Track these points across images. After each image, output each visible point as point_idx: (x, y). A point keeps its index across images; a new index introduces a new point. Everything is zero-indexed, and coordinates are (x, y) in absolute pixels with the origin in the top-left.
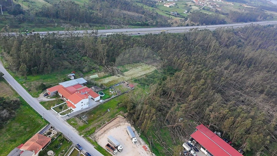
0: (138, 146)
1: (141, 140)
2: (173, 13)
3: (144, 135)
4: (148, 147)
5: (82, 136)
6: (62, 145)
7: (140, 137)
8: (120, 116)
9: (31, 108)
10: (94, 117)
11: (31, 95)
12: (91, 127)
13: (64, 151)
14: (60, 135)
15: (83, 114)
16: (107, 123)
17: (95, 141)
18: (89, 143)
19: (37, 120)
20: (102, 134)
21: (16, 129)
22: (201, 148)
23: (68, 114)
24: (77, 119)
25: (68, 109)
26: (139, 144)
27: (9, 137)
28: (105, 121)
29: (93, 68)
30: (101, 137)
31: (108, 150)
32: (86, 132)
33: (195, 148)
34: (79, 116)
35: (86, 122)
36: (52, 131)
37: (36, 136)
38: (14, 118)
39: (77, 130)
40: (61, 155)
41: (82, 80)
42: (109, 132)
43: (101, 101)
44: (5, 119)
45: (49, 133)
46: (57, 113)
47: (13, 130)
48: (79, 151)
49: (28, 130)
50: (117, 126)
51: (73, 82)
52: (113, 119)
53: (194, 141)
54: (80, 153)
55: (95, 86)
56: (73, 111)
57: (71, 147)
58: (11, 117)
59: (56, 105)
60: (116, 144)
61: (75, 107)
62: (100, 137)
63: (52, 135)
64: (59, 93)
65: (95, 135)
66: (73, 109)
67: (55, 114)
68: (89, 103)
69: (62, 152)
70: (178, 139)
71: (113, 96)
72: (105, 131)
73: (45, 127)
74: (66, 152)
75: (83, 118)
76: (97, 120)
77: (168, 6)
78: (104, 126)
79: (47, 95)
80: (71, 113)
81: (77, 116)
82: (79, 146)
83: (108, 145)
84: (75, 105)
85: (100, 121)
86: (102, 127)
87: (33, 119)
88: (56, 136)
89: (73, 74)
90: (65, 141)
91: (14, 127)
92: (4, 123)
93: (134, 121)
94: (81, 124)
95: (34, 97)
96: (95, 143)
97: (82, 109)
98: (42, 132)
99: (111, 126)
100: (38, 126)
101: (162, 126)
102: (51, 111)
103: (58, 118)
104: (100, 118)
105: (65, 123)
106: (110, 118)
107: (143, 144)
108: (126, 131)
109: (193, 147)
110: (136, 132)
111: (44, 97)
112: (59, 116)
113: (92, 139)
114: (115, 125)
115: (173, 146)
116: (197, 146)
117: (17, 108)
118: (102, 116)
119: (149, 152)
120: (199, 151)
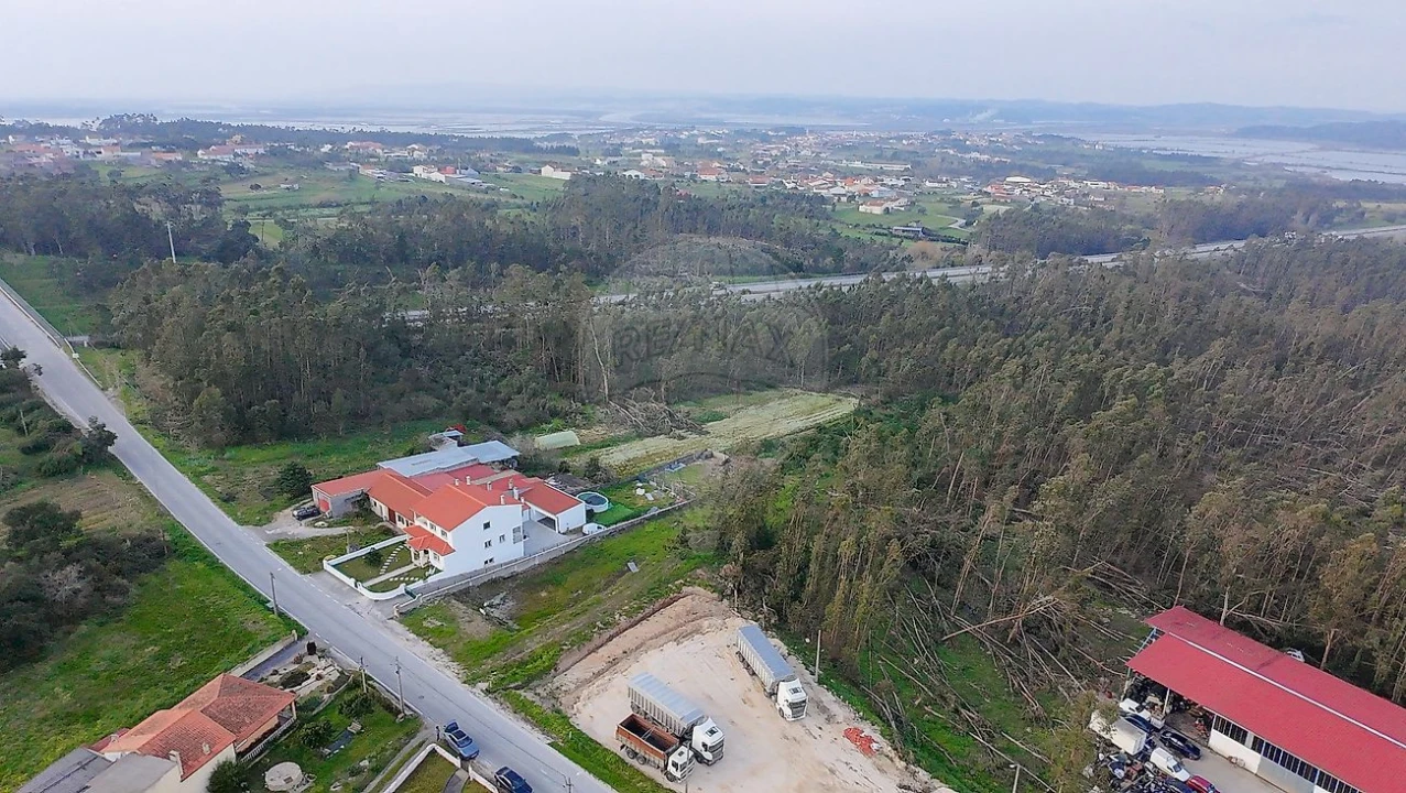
0: (816, 732)
1: (828, 697)
2: (904, 231)
3: (841, 675)
4: (877, 736)
5: (484, 686)
6: (359, 733)
7: (820, 682)
8: (701, 590)
9: (222, 569)
10: (551, 599)
11: (232, 514)
12: (534, 645)
13: (365, 763)
14: (351, 682)
15: (494, 585)
16: (623, 621)
17: (558, 712)
18: (522, 724)
19: (236, 616)
20: (596, 675)
21: (114, 660)
22: (1214, 732)
23: (410, 586)
24: (461, 605)
25: (412, 567)
26: (821, 721)
27: (66, 698)
28: (612, 615)
29: (554, 414)
30: (593, 688)
31: (635, 755)
32: (505, 668)
33: (1174, 736)
34: (476, 592)
35: (510, 623)
36: (314, 665)
37: (209, 692)
38: (114, 613)
39: (456, 658)
40: (346, 785)
41: (497, 450)
42: (635, 665)
43: (591, 529)
44: (64, 617)
45: (296, 679)
46: (351, 582)
47: (94, 666)
48: (457, 762)
49: (177, 662)
50: (681, 633)
51: (450, 455)
52: (657, 605)
53: (1152, 698)
54: (461, 774)
55: (560, 476)
56: (438, 571)
57: (414, 742)
58: (102, 605)
59: (355, 548)
60: (678, 716)
61: (445, 549)
62: (585, 692)
63: (306, 689)
64: (373, 500)
65: (557, 681)
66: (440, 562)
67: (338, 590)
68: (522, 533)
69: (355, 772)
70: (1054, 692)
71: (654, 511)
72: (614, 662)
73: (278, 647)
74: (376, 771)
75: (490, 605)
76: (569, 612)
77: (877, 210)
78: (611, 638)
79: (313, 514)
80: (430, 580)
81: (463, 595)
82: (461, 735)
83: (632, 725)
84: (450, 539)
85: (583, 611)
86: (597, 640)
87: (221, 613)
88: (329, 691)
89: (456, 433)
90: (378, 709)
91: (106, 653)
92: (59, 634)
93: (778, 609)
94: (476, 626)
95: (242, 523)
96: (552, 720)
97: (489, 564)
98: (257, 675)
99: (649, 635)
100: (240, 644)
101: (943, 633)
102: (325, 576)
103: (353, 609)
104: (589, 601)
105: (392, 630)
106: (639, 597)
107: (846, 719)
108: (736, 658)
109: (1158, 730)
110: (792, 658)
111: (297, 523)
112: (360, 599)
113: (537, 699)
114: (670, 630)
115: (1029, 730)
116: (1182, 726)
117: (146, 569)
118: (599, 591)
119: (891, 760)
120: (1203, 750)
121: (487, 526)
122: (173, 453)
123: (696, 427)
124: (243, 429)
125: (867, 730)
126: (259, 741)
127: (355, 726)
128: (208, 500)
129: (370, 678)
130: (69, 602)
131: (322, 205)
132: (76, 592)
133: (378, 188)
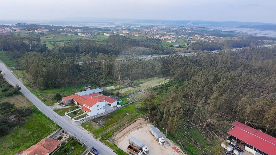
0: (167, 148)
1: (169, 141)
2: (176, 46)
3: (171, 136)
4: (179, 149)
5: (99, 139)
6: (74, 149)
7: (167, 137)
8: (141, 119)
9: (44, 115)
10: (111, 121)
11: (46, 104)
12: (109, 130)
14: (72, 139)
15: (99, 118)
16: (126, 125)
17: (115, 144)
18: (107, 147)
19: (47, 125)
20: (122, 136)
21: (23, 135)
22: (246, 146)
23: (83, 119)
24: (93, 122)
25: (83, 114)
26: (168, 146)
27: (13, 143)
28: (124, 124)
29: (109, 83)
30: (121, 139)
31: (131, 153)
32: (103, 135)
34: (96, 120)
35: (103, 126)
36: (64, 135)
37: (43, 141)
38: (22, 125)
39: (93, 133)
41: (98, 90)
43: (118, 106)
44: (12, 126)
45: (60, 138)
46: (71, 118)
47: (18, 136)
49: (36, 135)
50: (138, 127)
51: (89, 91)
52: (133, 122)
55: (112, 95)
56: (88, 115)
57: (85, 151)
58: (20, 123)
59: (71, 111)
60: (139, 145)
61: (90, 111)
62: (120, 140)
63: (62, 140)
64: (74, 101)
65: (114, 138)
66: (89, 114)
67: (68, 120)
68: (105, 107)
70: (213, 138)
71: (131, 102)
72: (125, 134)
73: (56, 131)
75: (99, 122)
76: (115, 123)
77: (170, 42)
78: (124, 129)
79: (62, 104)
80: (87, 117)
81: (94, 120)
82: (95, 149)
83: (130, 147)
84: (91, 109)
85: (118, 123)
86: (121, 129)
87: (44, 124)
88: (67, 141)
89: (90, 87)
90: (78, 145)
91: (21, 133)
92: (11, 129)
93: (157, 122)
94: (97, 127)
95: (48, 105)
96: (113, 146)
97: (98, 114)
98: (52, 137)
99: (132, 128)
100: (49, 131)
101: (190, 127)
102: (65, 117)
103: (71, 123)
104: (119, 121)
105: (79, 128)
106: (129, 120)
107: (173, 145)
108: (150, 133)
109: (234, 146)
110: (161, 132)
111: (59, 106)
112: (73, 121)
113: (110, 142)
114: (136, 127)
115: (209, 147)
116: (239, 145)
117: (28, 115)
118: (121, 119)
119: (182, 153)
120: (244, 150)
121: (98, 106)
122: (33, 91)
123: (138, 85)
124: (47, 86)
125: (177, 147)
126: (53, 151)
127: (73, 148)
128: (40, 101)
129: (75, 138)
130: (13, 122)
131: (60, 41)
132: (14, 120)
133: (71, 38)
